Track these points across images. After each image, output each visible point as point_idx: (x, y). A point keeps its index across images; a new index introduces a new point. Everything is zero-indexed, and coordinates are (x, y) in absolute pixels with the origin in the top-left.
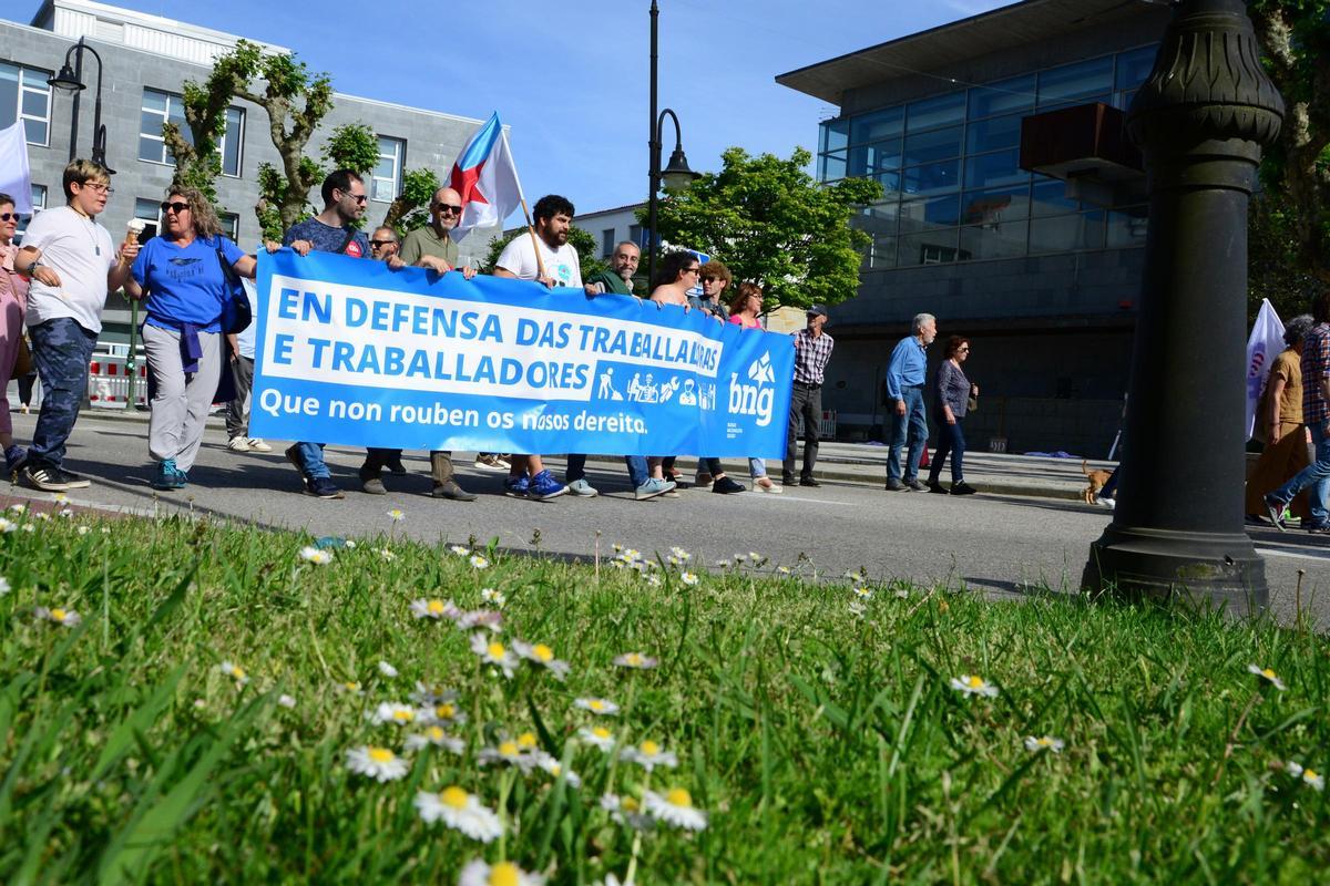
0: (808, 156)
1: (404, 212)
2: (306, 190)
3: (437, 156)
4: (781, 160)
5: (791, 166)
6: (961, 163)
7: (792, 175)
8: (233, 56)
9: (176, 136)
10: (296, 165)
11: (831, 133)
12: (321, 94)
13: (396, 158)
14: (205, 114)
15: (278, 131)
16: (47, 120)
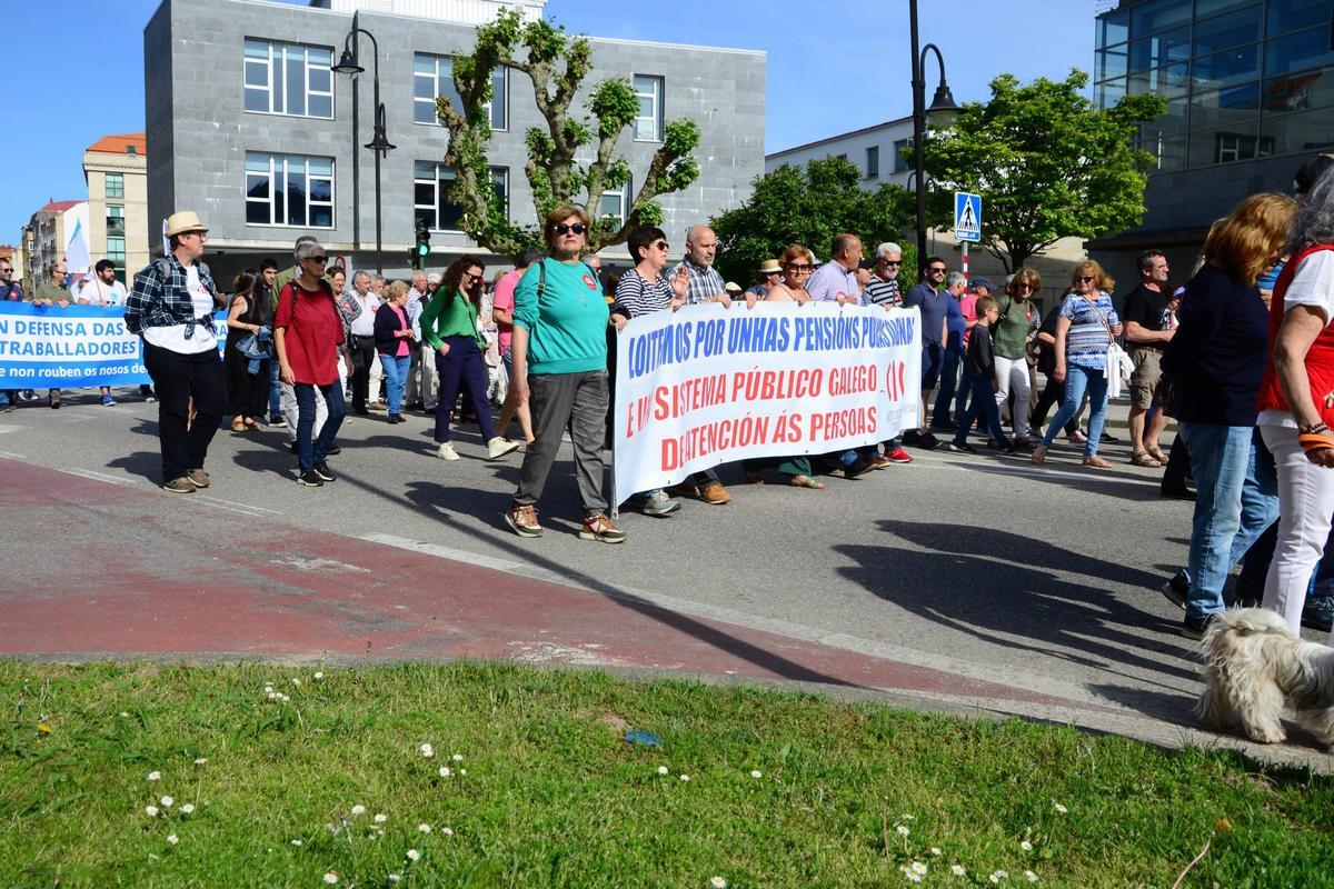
0: (1085, 77)
1: (666, 164)
2: (571, 151)
3: (695, 90)
4: (1055, 83)
5: (1066, 89)
6: (1260, 47)
7: (1068, 100)
8: (495, 25)
9: (449, 110)
10: (561, 129)
11: (1109, 27)
12: (580, 55)
13: (655, 96)
14: (473, 82)
15: (542, 96)
16: (331, 94)
